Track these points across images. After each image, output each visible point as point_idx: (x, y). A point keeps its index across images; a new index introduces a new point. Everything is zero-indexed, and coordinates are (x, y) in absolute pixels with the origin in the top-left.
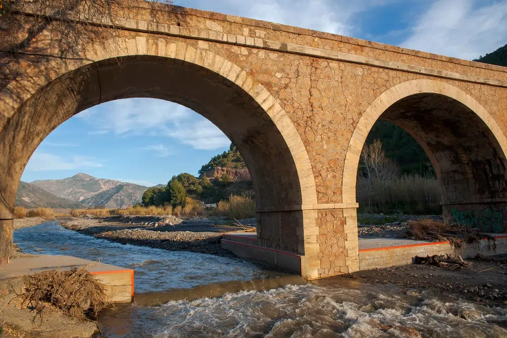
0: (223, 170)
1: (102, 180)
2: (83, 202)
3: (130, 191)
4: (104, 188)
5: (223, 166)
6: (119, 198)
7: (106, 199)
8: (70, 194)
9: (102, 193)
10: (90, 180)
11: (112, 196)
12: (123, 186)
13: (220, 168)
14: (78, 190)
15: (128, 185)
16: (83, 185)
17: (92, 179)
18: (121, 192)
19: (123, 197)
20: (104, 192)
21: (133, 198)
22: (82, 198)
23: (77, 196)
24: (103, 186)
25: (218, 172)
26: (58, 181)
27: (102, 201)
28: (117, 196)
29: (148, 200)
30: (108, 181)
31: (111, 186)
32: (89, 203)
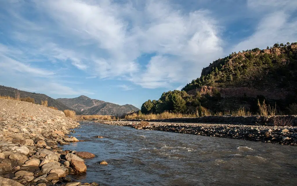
0: (209, 89)
1: (94, 100)
2: (83, 111)
3: (110, 107)
4: (95, 105)
5: (208, 85)
6: (104, 111)
7: (96, 111)
8: (76, 107)
9: (94, 107)
10: (88, 100)
11: (100, 109)
12: (106, 104)
13: (206, 87)
14: (81, 105)
15: (109, 103)
16: (84, 102)
17: (89, 99)
18: (105, 107)
19: (106, 110)
20: (95, 107)
21: (112, 111)
22: (82, 110)
23: (80, 108)
24: (94, 103)
25: (204, 90)
26: (70, 99)
27: (94, 112)
28: (102, 110)
29: (150, 109)
30: (98, 101)
31: (99, 104)
32: (86, 113)
